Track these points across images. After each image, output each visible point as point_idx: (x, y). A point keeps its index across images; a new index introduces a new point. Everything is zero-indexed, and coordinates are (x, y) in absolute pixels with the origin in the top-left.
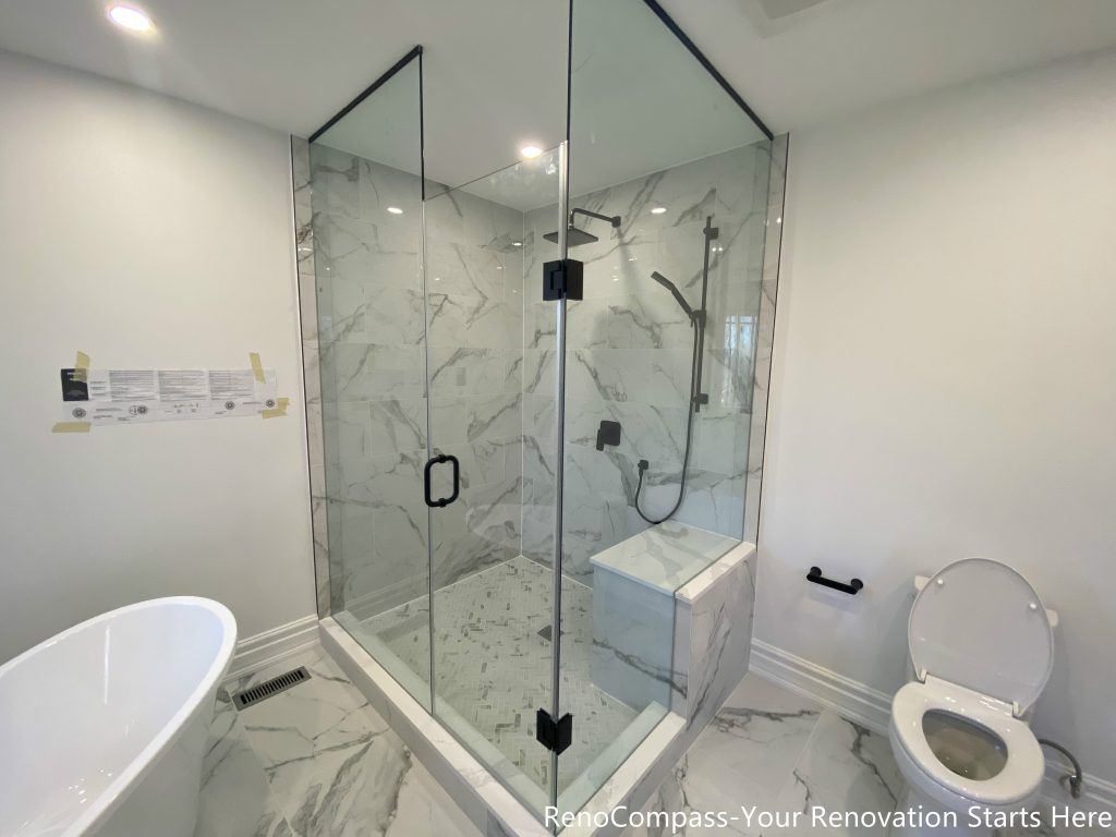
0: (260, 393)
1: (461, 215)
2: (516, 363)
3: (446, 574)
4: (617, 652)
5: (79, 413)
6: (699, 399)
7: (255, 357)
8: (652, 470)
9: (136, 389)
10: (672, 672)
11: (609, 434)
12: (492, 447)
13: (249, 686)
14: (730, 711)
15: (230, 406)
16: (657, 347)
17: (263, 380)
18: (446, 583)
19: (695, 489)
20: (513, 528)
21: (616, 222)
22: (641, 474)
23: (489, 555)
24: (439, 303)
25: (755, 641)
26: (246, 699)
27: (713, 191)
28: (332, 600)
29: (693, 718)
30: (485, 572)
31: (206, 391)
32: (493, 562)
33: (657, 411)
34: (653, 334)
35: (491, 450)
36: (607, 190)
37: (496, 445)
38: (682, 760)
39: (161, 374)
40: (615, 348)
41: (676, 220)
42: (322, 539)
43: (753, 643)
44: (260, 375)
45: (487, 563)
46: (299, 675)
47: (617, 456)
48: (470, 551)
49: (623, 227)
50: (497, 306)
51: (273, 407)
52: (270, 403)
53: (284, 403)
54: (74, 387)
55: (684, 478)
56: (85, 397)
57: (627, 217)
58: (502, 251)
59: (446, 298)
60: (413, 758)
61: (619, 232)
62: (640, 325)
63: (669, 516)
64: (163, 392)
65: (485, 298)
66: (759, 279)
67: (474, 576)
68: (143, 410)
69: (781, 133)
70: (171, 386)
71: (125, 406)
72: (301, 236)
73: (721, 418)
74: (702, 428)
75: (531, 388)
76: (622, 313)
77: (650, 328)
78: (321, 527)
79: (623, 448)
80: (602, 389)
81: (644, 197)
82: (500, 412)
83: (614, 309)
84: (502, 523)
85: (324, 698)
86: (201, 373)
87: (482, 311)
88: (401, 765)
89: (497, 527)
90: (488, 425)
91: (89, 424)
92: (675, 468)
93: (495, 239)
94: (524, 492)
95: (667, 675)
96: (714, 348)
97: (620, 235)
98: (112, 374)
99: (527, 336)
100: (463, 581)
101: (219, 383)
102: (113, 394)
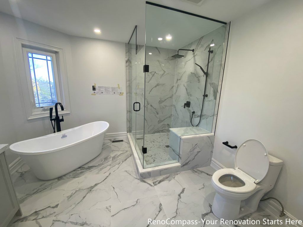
0: (119, 91)
1: (160, 53)
2: (172, 87)
3: (152, 132)
4: (172, 149)
5: (95, 92)
6: (205, 96)
7: (118, 85)
8: (196, 114)
9: (101, 89)
10: (179, 154)
11: (188, 104)
12: (165, 106)
13: (115, 140)
14: (198, 170)
15: (114, 93)
16: (199, 82)
17: (120, 89)
18: (152, 134)
19: (203, 119)
20: (169, 126)
21: (193, 51)
22: (193, 114)
23: (163, 130)
24: (153, 74)
25: (213, 159)
26: (113, 142)
27: (213, 40)
28: (129, 130)
29: (184, 165)
30: (161, 134)
31: (111, 90)
32: (164, 132)
33: (198, 99)
34: (198, 79)
35: (164, 107)
36: (192, 42)
37: (166, 106)
38: (179, 173)
39: (105, 87)
40: (191, 83)
41: (205, 49)
42: (128, 119)
43: (212, 159)
44: (119, 88)
45: (162, 132)
46: (122, 141)
47: (189, 110)
48: (158, 128)
49: (194, 52)
50: (168, 73)
51: (121, 94)
52: (121, 93)
53: (123, 93)
54: (94, 89)
55: (201, 116)
56: (95, 90)
57: (195, 49)
58: (170, 60)
59: (155, 72)
60: (132, 156)
61: (194, 53)
62: (196, 77)
63: (197, 125)
64: (105, 90)
65: (165, 72)
66: (220, 63)
67: (158, 134)
68: (102, 93)
69: (228, 22)
70: (106, 89)
71: (100, 92)
72: (127, 62)
73: (210, 101)
74: (206, 103)
75: (175, 93)
76: (193, 74)
77: (198, 77)
78: (128, 117)
79: (190, 108)
80: (188, 93)
81: (199, 44)
82: (167, 98)
83: (191, 73)
84: (166, 124)
85: (124, 144)
86: (110, 87)
87: (164, 75)
88: (130, 156)
89: (165, 125)
90: (164, 101)
91: (95, 94)
92: (199, 114)
93: (169, 58)
94: (172, 118)
95: (178, 154)
96: (210, 82)
97: (194, 54)
98: (99, 87)
99: (175, 80)
100: (156, 134)
101: (113, 89)
102: (99, 90)
